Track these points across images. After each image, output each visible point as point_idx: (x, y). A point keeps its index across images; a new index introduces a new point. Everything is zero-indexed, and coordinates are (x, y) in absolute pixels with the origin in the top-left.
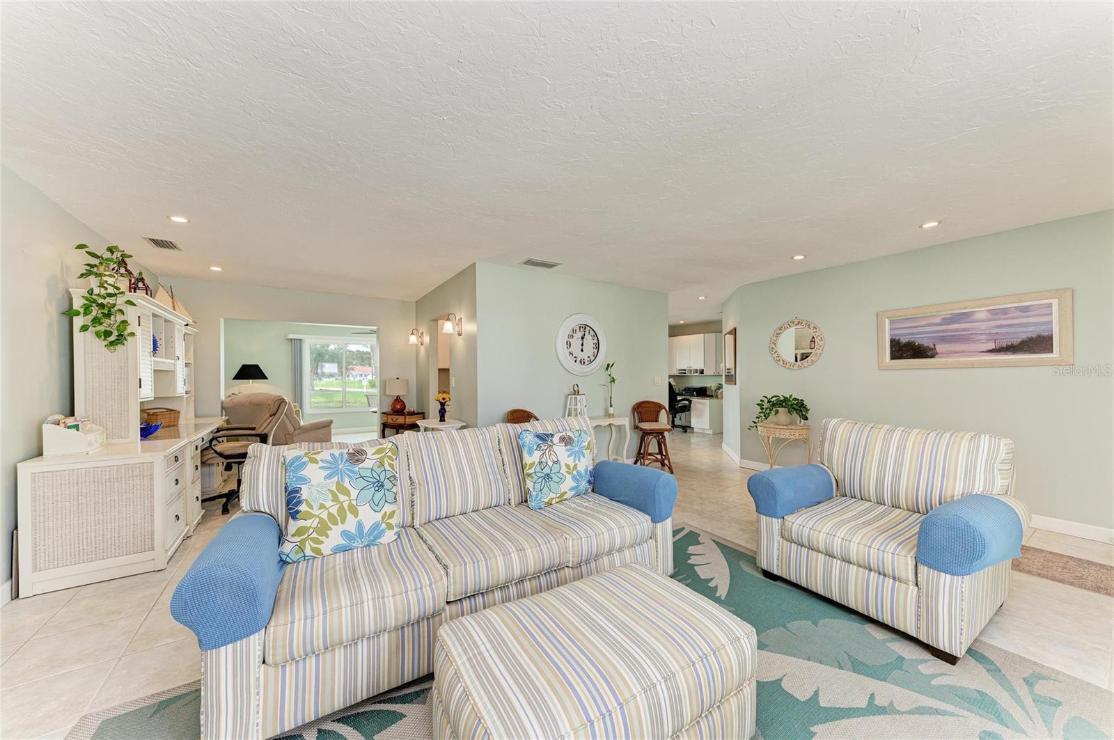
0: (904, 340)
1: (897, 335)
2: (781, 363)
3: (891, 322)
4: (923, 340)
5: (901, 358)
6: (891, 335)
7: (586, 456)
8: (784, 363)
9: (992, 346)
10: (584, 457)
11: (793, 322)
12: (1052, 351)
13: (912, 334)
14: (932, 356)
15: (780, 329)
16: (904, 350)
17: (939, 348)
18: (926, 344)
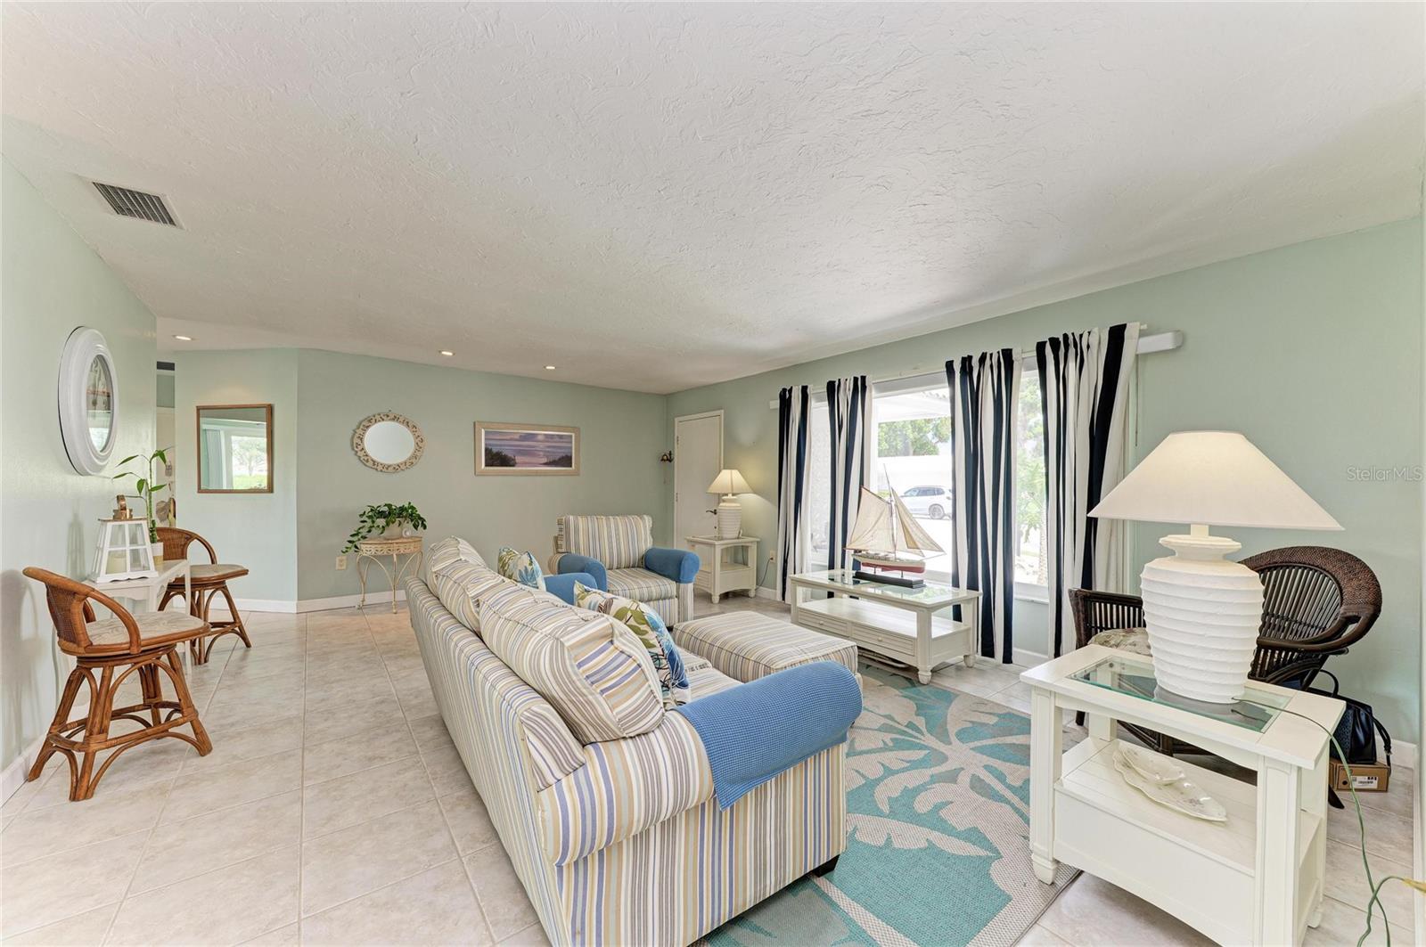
0: (495, 450)
1: (490, 445)
2: (370, 464)
3: (486, 433)
4: (507, 452)
5: (492, 466)
6: (486, 444)
7: (518, 572)
8: (374, 465)
9: (545, 460)
10: (520, 571)
11: (388, 416)
12: (571, 466)
13: (501, 445)
14: (513, 466)
15: (370, 421)
16: (497, 459)
17: (518, 459)
18: (510, 455)
